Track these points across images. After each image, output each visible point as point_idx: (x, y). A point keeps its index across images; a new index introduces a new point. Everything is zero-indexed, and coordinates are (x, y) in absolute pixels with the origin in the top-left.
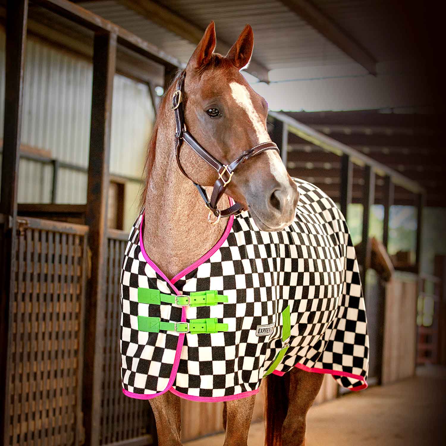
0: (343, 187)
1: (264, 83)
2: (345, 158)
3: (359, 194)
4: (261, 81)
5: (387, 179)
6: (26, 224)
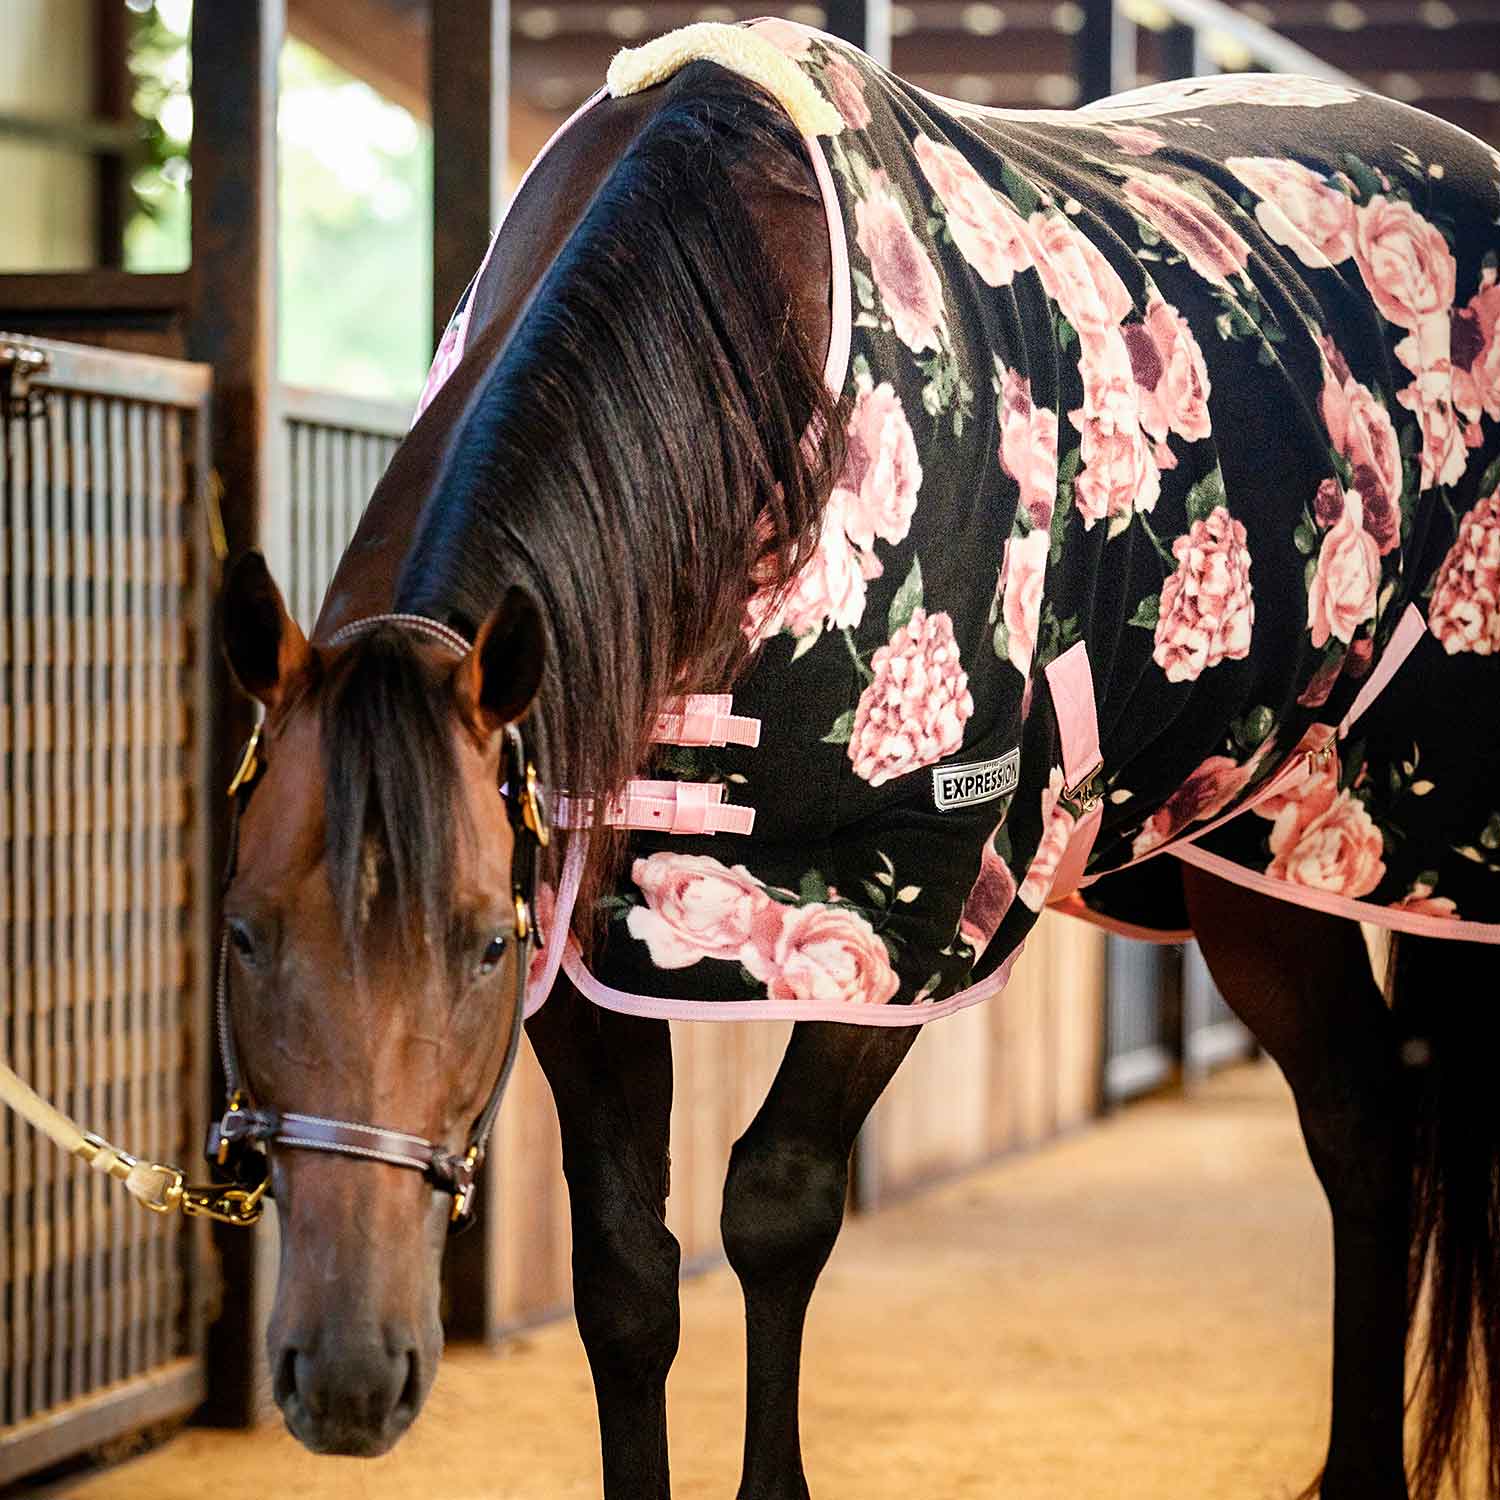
6: (43, 366)
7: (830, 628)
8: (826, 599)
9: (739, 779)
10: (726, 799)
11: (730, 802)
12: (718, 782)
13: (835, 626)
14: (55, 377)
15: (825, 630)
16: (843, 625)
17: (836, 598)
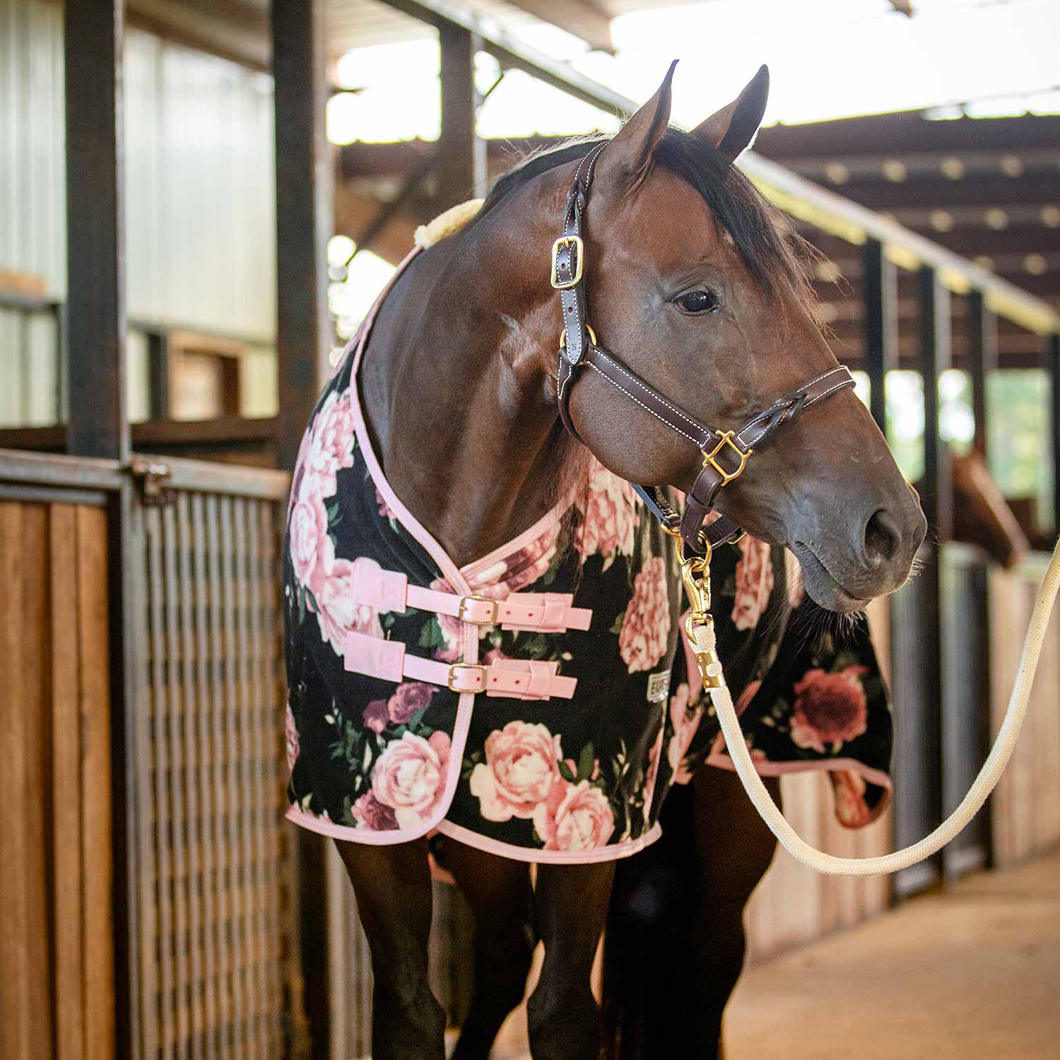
0: (872, 327)
1: (601, 52)
2: (872, 249)
3: (911, 345)
4: (595, 48)
5: (973, 300)
6: (168, 476)
7: (619, 553)
8: (616, 536)
9: (567, 656)
10: (559, 672)
11: (562, 674)
12: (555, 660)
13: (621, 553)
14: (177, 481)
15: (616, 554)
16: (625, 554)
17: (622, 535)
